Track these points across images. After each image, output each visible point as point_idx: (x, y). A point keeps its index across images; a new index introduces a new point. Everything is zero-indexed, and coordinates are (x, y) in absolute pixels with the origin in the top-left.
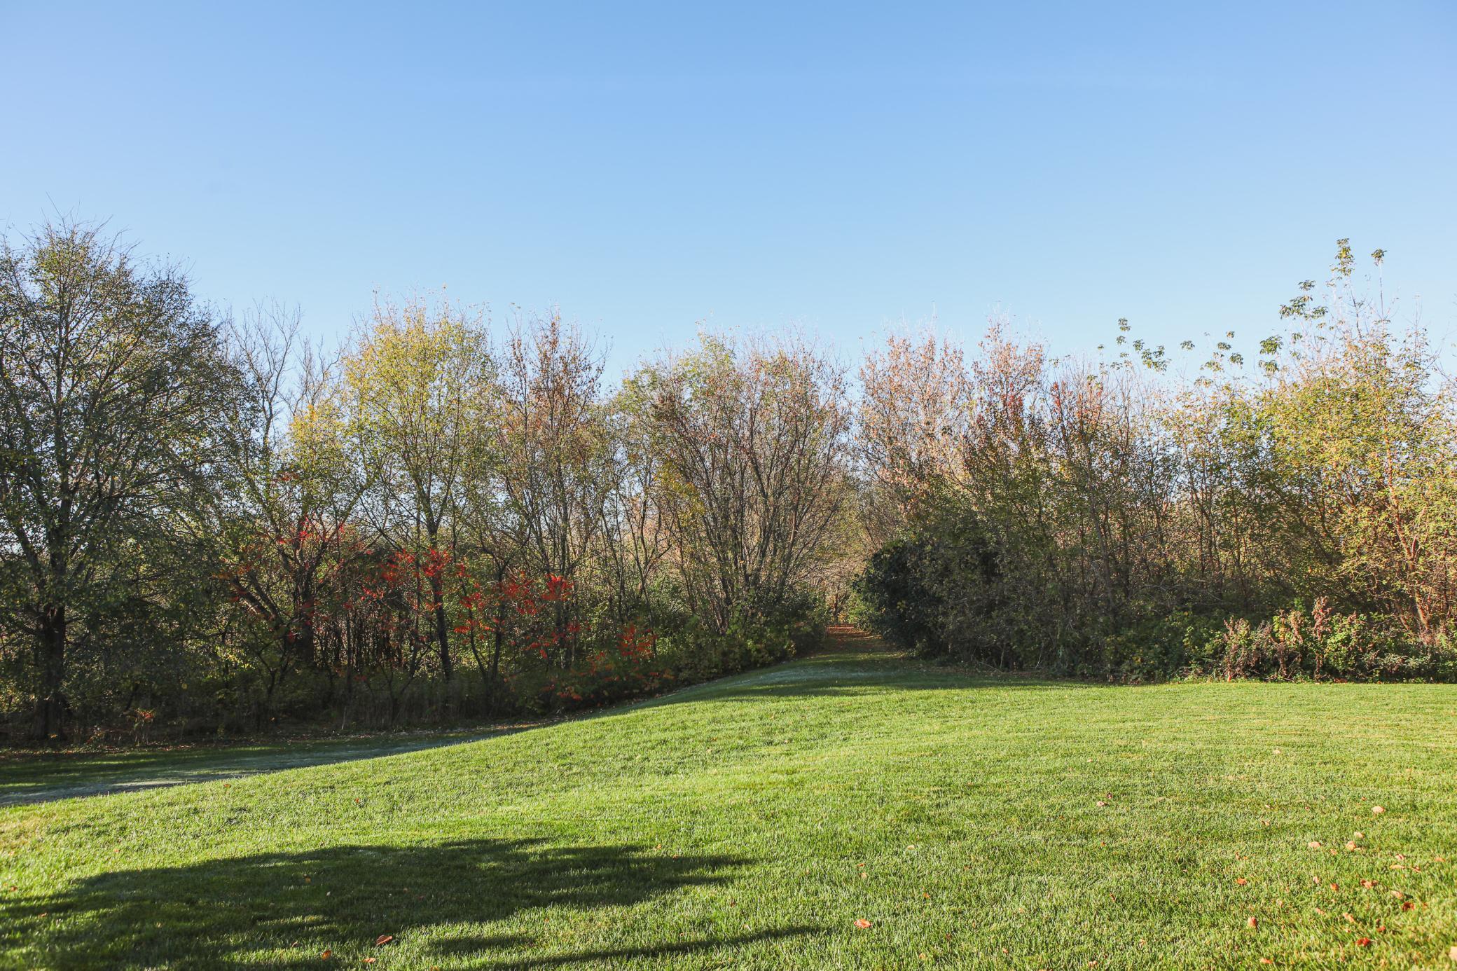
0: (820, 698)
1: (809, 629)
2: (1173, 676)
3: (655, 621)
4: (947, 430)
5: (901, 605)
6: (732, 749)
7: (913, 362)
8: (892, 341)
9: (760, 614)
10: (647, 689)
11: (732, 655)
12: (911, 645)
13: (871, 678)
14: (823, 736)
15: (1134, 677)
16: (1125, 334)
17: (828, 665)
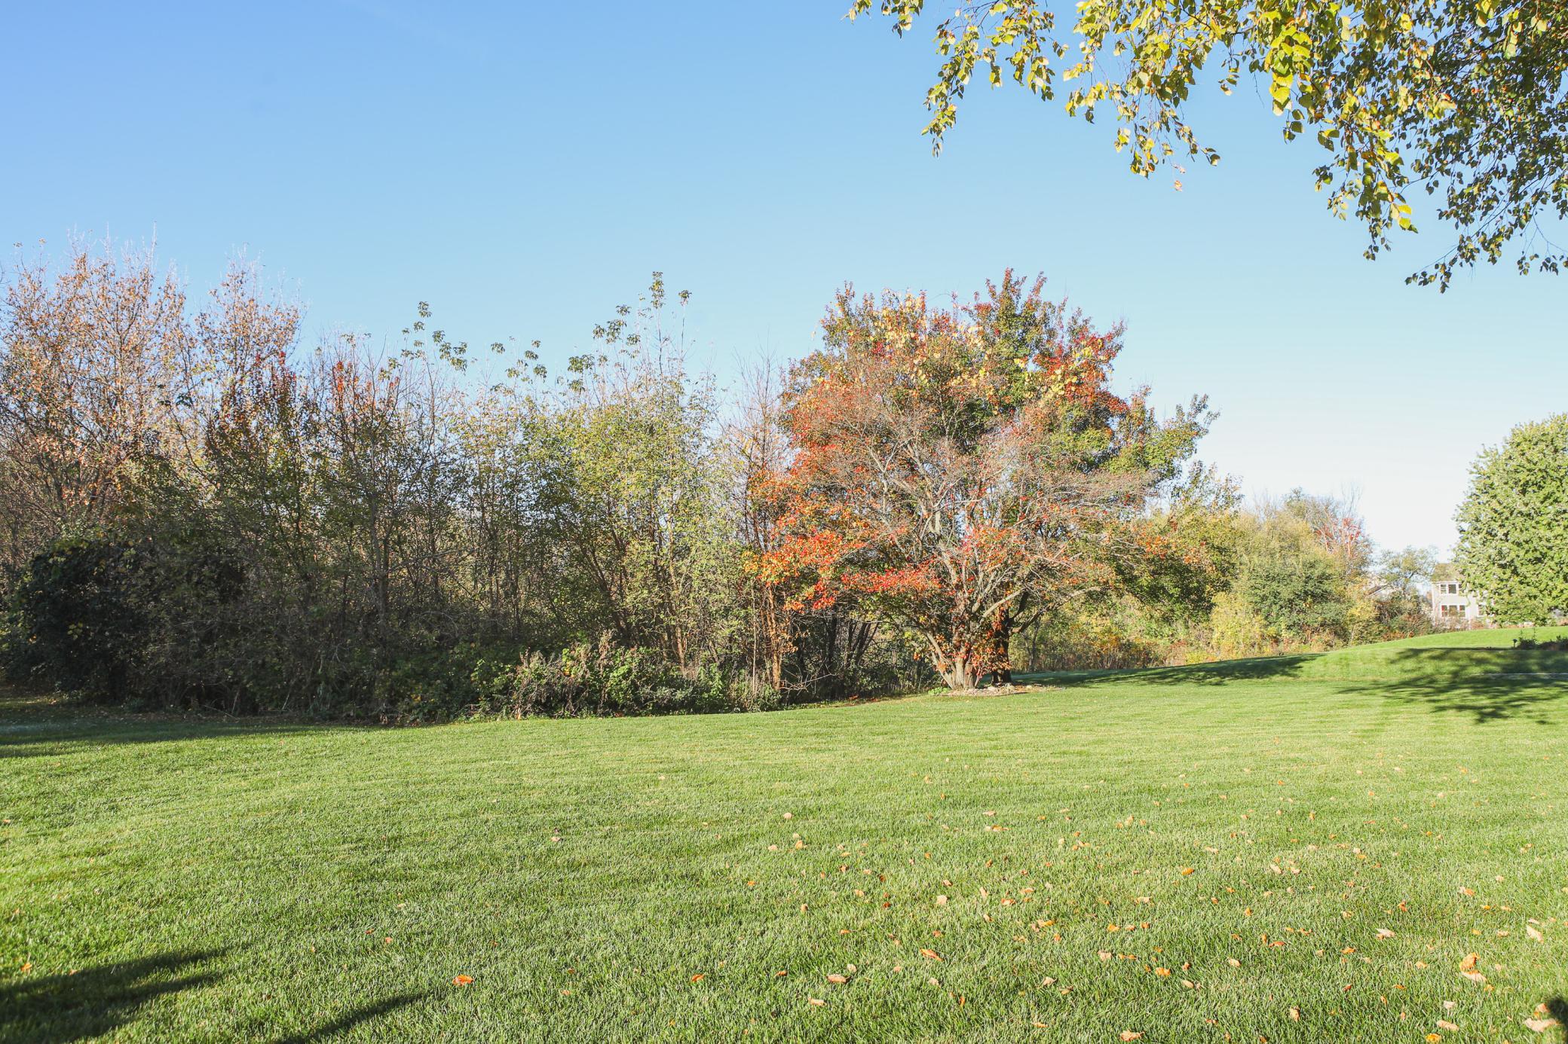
2: (456, 716)
5: (74, 630)
15: (411, 718)
16: (424, 320)
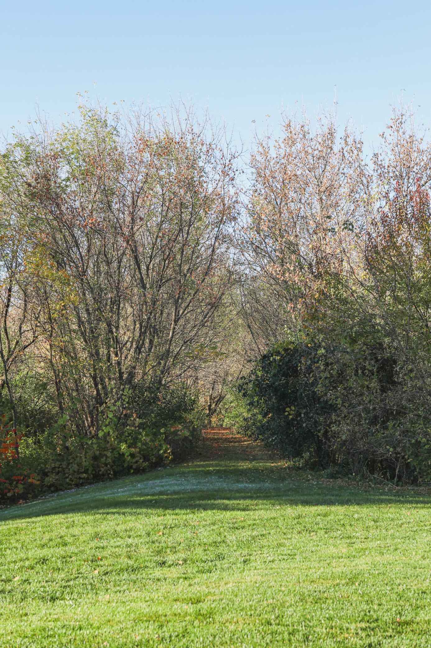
0: (210, 512)
1: (187, 433)
3: (18, 420)
4: (348, 225)
5: (291, 411)
6: (122, 570)
7: (310, 151)
8: (289, 125)
9: (135, 415)
10: (9, 495)
11: (103, 460)
12: (298, 454)
13: (259, 490)
14: (220, 557)
17: (208, 473)
